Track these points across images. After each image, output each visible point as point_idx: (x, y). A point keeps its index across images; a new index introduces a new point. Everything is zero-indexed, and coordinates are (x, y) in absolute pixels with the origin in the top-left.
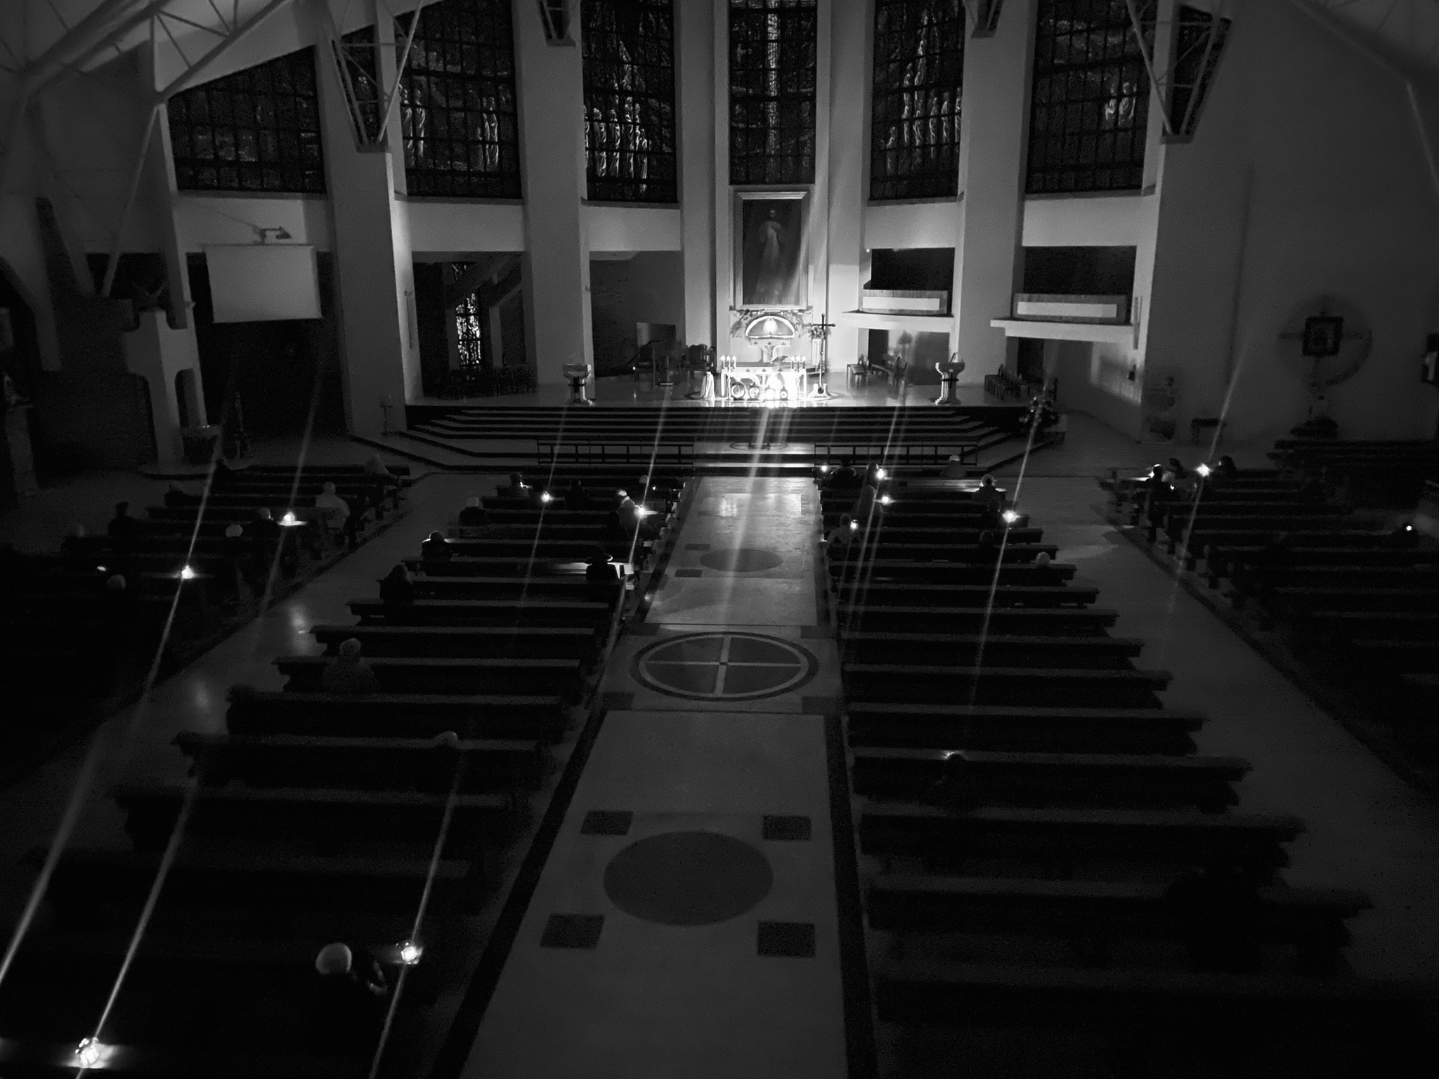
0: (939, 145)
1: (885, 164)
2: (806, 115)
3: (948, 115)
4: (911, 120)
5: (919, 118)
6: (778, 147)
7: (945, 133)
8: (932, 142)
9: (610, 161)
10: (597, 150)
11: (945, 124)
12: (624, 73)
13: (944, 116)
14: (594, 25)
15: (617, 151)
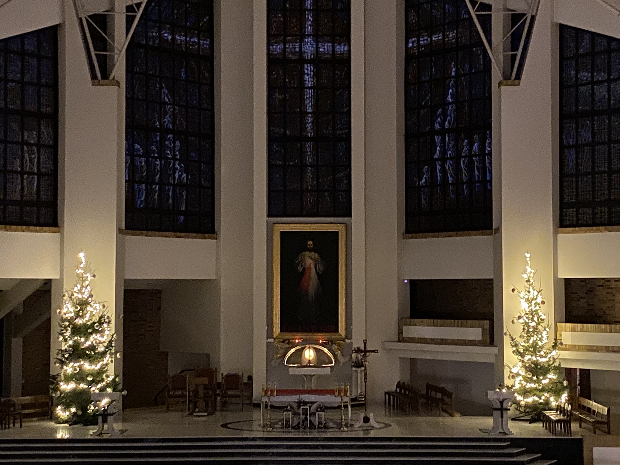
0: (471, 182)
1: (420, 199)
2: (341, 154)
3: (479, 155)
4: (443, 159)
5: (451, 158)
6: (315, 183)
7: (476, 172)
8: (465, 179)
9: (149, 192)
10: (136, 182)
11: (476, 163)
12: (166, 113)
13: (475, 156)
14: (138, 69)
15: (156, 184)
